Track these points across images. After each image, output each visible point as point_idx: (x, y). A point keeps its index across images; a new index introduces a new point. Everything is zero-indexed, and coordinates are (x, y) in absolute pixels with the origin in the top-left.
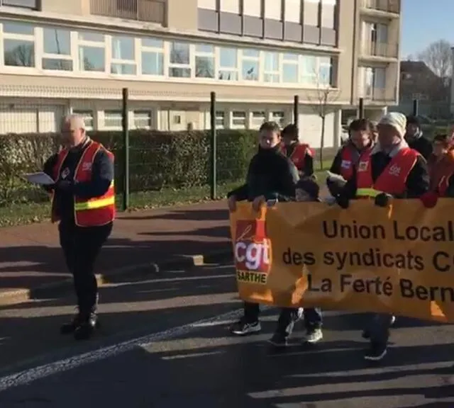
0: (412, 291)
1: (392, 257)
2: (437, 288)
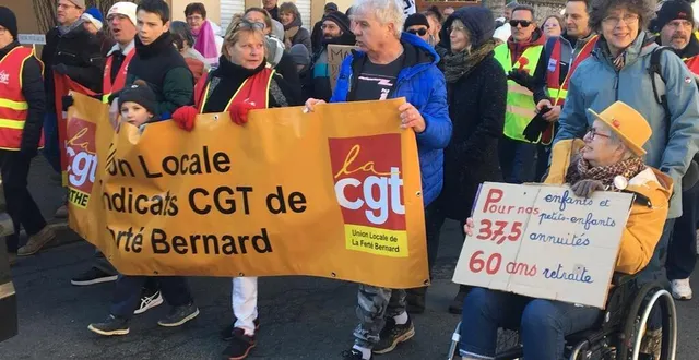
0: (167, 244)
1: (146, 199)
2: (198, 237)
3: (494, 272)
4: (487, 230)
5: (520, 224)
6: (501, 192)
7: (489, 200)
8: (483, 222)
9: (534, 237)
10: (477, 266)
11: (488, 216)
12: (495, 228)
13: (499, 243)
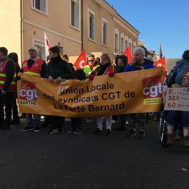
0: (94, 109)
1: (85, 98)
2: (103, 106)
3: (174, 107)
4: (171, 98)
5: (178, 96)
6: (172, 90)
7: (170, 92)
8: (169, 97)
9: (182, 99)
10: (170, 106)
11: (170, 95)
12: (172, 98)
13: (174, 101)
